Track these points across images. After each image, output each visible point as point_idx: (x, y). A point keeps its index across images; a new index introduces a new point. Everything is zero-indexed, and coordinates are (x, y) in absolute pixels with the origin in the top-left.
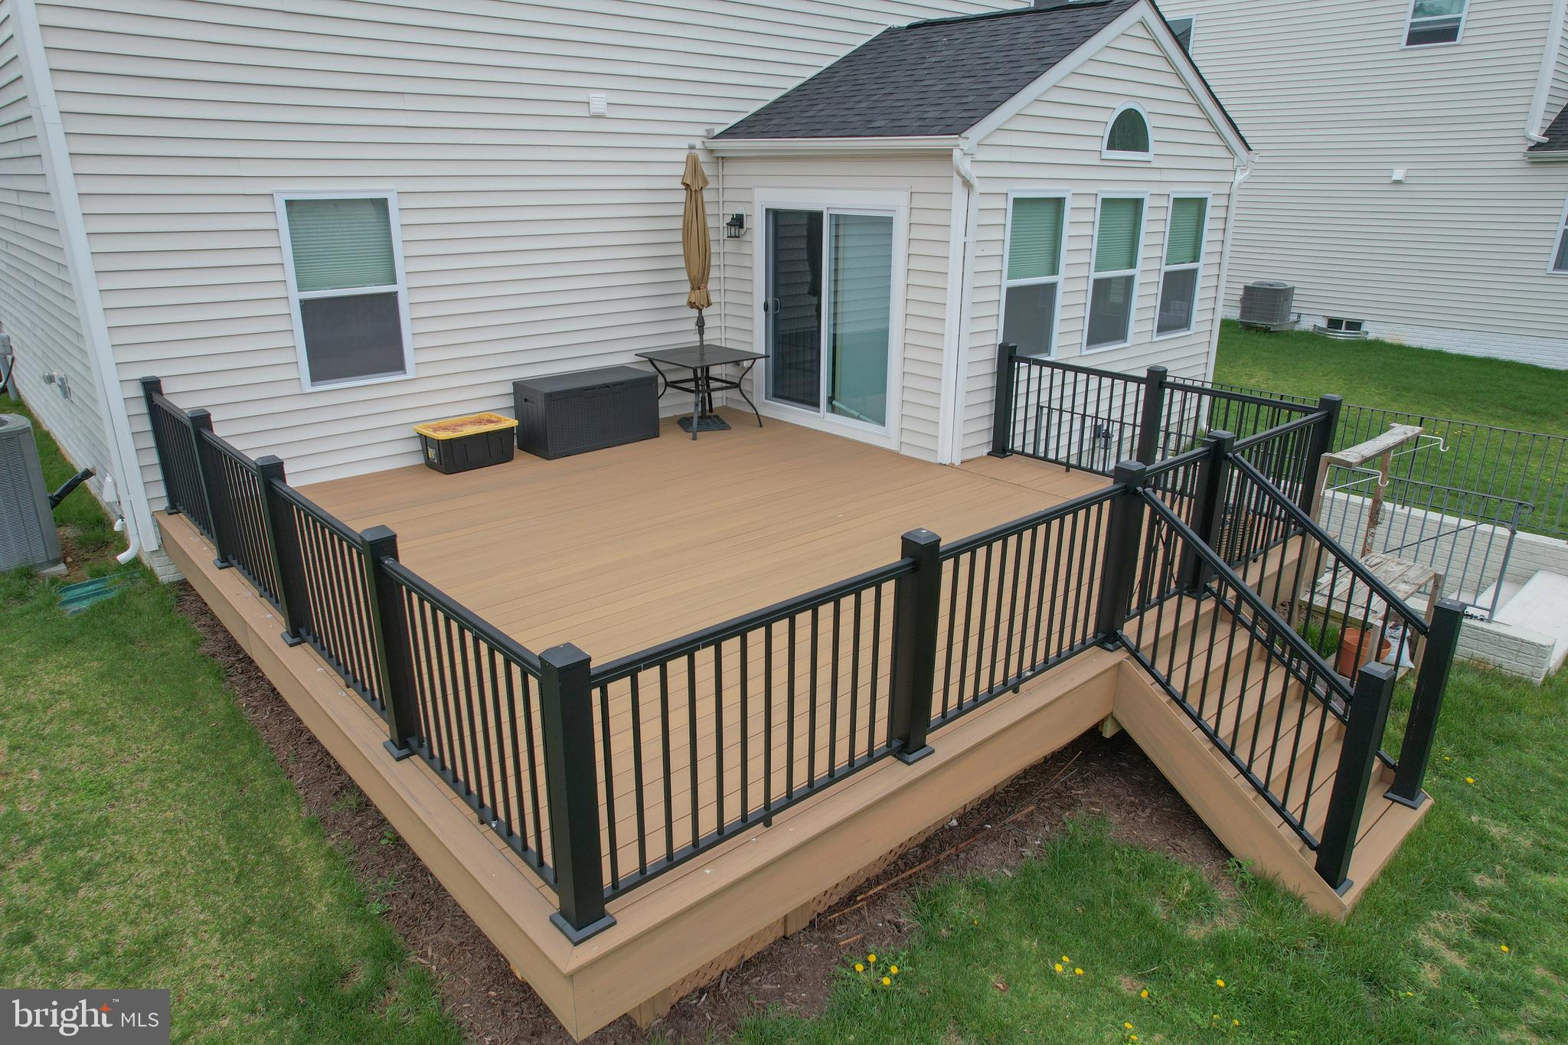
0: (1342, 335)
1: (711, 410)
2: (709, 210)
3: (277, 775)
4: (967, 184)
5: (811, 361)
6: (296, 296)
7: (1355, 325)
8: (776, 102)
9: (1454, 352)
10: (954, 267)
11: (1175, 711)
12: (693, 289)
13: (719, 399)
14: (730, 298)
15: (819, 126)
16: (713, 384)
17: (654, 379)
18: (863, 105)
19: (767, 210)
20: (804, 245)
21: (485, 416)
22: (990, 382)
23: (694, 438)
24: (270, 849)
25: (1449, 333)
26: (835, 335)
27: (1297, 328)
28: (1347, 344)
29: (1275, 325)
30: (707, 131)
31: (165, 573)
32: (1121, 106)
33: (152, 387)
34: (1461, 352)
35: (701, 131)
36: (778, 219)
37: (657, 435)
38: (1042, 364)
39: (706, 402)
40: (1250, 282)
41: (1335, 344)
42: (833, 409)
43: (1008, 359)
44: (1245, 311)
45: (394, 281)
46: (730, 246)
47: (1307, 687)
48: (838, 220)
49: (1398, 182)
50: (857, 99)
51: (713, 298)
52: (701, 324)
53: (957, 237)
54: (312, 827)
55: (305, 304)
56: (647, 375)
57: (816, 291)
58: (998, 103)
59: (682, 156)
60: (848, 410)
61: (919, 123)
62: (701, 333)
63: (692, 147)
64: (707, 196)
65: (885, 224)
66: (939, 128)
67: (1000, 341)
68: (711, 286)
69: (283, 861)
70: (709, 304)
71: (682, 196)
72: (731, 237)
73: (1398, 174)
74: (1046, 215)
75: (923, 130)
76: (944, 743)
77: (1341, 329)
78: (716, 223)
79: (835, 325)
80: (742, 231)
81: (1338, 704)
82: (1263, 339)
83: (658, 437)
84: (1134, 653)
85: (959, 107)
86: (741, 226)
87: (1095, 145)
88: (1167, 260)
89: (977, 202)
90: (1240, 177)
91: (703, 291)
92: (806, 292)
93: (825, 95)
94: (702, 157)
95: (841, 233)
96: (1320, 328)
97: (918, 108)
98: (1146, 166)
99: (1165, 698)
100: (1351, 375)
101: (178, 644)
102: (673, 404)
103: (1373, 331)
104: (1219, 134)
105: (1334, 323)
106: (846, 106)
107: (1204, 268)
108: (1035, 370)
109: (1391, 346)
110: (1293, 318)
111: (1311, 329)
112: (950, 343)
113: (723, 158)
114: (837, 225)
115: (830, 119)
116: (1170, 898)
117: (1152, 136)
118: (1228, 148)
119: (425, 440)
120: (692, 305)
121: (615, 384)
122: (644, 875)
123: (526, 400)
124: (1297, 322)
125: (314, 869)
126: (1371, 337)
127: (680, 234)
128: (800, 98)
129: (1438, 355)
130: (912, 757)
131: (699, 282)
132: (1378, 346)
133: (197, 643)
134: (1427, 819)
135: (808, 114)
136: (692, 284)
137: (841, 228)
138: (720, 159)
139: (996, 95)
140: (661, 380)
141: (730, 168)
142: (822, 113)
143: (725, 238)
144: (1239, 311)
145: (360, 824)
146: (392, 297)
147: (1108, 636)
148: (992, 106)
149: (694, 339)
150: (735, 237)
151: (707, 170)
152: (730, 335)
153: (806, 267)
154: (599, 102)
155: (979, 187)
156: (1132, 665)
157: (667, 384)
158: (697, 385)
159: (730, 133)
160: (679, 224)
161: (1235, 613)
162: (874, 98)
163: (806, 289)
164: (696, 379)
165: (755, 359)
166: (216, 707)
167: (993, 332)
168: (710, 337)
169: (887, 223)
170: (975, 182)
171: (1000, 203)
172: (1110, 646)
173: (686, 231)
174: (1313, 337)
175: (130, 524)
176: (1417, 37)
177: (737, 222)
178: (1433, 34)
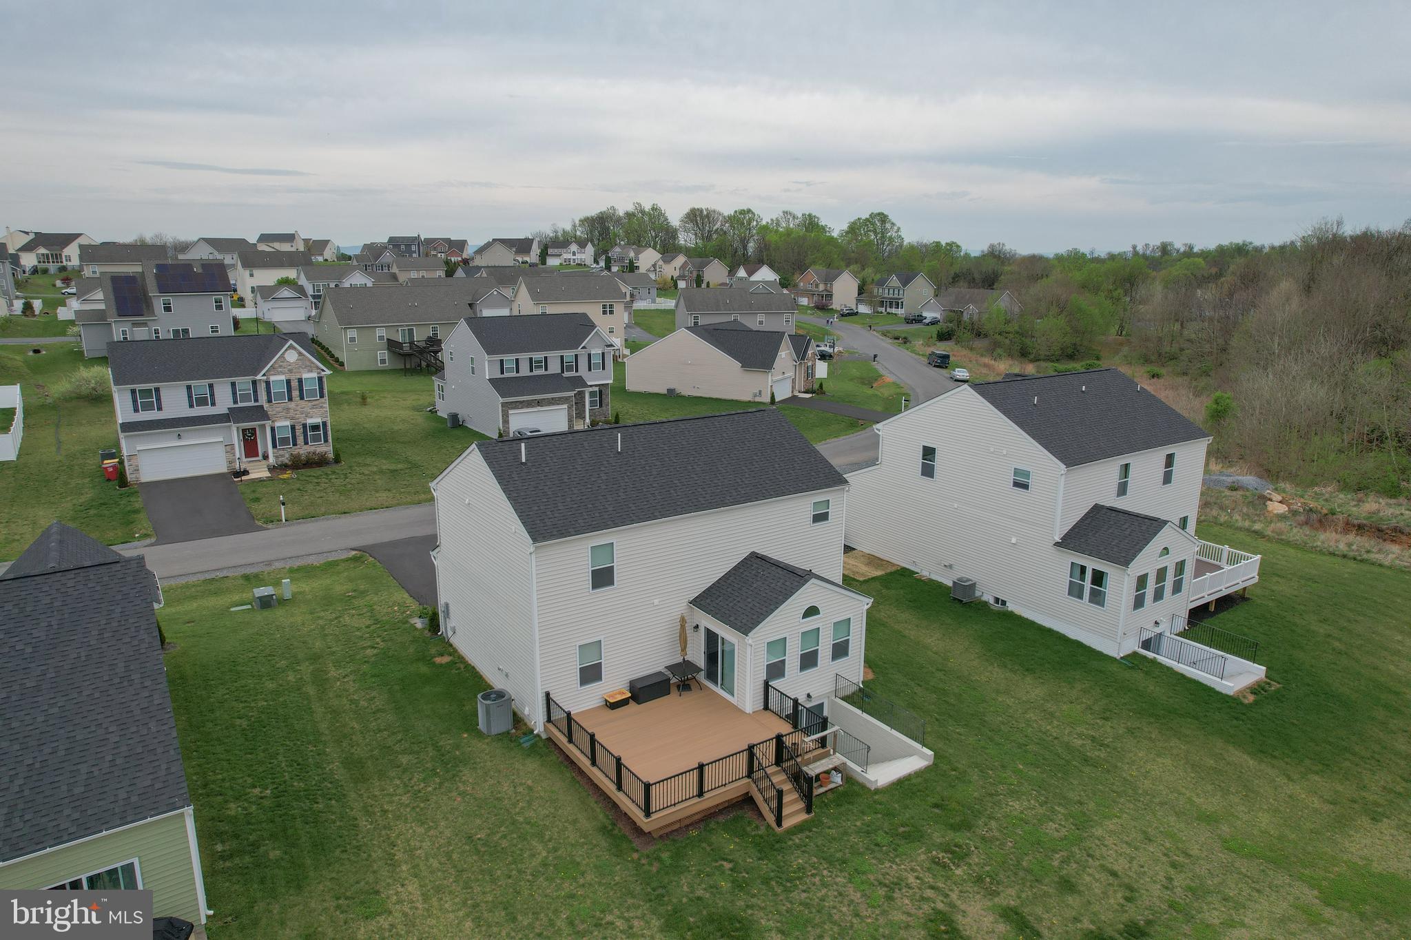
0: (1000, 606)
2: (688, 624)
5: (716, 670)
7: (1004, 603)
8: (710, 587)
9: (1038, 623)
10: (748, 663)
14: (695, 649)
15: (718, 611)
17: (669, 674)
18: (731, 604)
19: (704, 627)
20: (714, 642)
21: (622, 693)
23: (680, 693)
25: (1036, 614)
26: (722, 668)
27: (982, 602)
28: (1001, 610)
29: (965, 600)
30: (688, 600)
31: (544, 736)
32: (807, 607)
33: (548, 694)
34: (1041, 624)
35: (686, 601)
36: (708, 630)
41: (996, 609)
42: (722, 688)
43: (767, 684)
44: (953, 592)
45: (601, 659)
48: (723, 638)
49: (1014, 543)
50: (731, 600)
52: (684, 655)
53: (748, 656)
54: (596, 802)
55: (580, 667)
56: (667, 673)
59: (679, 610)
60: (726, 688)
61: (740, 624)
63: (683, 606)
69: (592, 809)
71: (679, 623)
72: (695, 629)
73: (1014, 540)
75: (740, 629)
76: (707, 796)
77: (999, 603)
78: (690, 628)
80: (698, 629)
83: (669, 694)
85: (752, 620)
87: (797, 620)
88: (833, 640)
96: (991, 602)
97: (742, 616)
98: (820, 618)
99: (757, 790)
101: (554, 758)
103: (1011, 607)
104: (854, 598)
105: (997, 600)
106: (727, 602)
107: (853, 637)
109: (1016, 615)
110: (979, 594)
111: (987, 600)
112: (748, 682)
115: (721, 608)
117: (821, 610)
118: (859, 601)
119: (606, 701)
122: (656, 811)
123: (632, 685)
124: (982, 596)
125: (598, 810)
126: (1009, 609)
127: (679, 633)
128: (717, 589)
129: (1033, 623)
130: (700, 797)
131: (684, 648)
132: (1012, 613)
134: (812, 818)
135: (717, 601)
136: (682, 649)
138: (692, 608)
142: (720, 603)
143: (692, 632)
146: (601, 664)
147: (749, 776)
149: (682, 659)
150: (696, 632)
154: (656, 602)
156: (752, 783)
159: (695, 601)
160: (679, 630)
162: (734, 602)
166: (568, 775)
167: (763, 677)
168: (687, 658)
169: (734, 645)
171: (762, 645)
173: (680, 636)
174: (987, 607)
175: (537, 724)
176: (1016, 484)
177: (697, 627)
178: (1021, 485)
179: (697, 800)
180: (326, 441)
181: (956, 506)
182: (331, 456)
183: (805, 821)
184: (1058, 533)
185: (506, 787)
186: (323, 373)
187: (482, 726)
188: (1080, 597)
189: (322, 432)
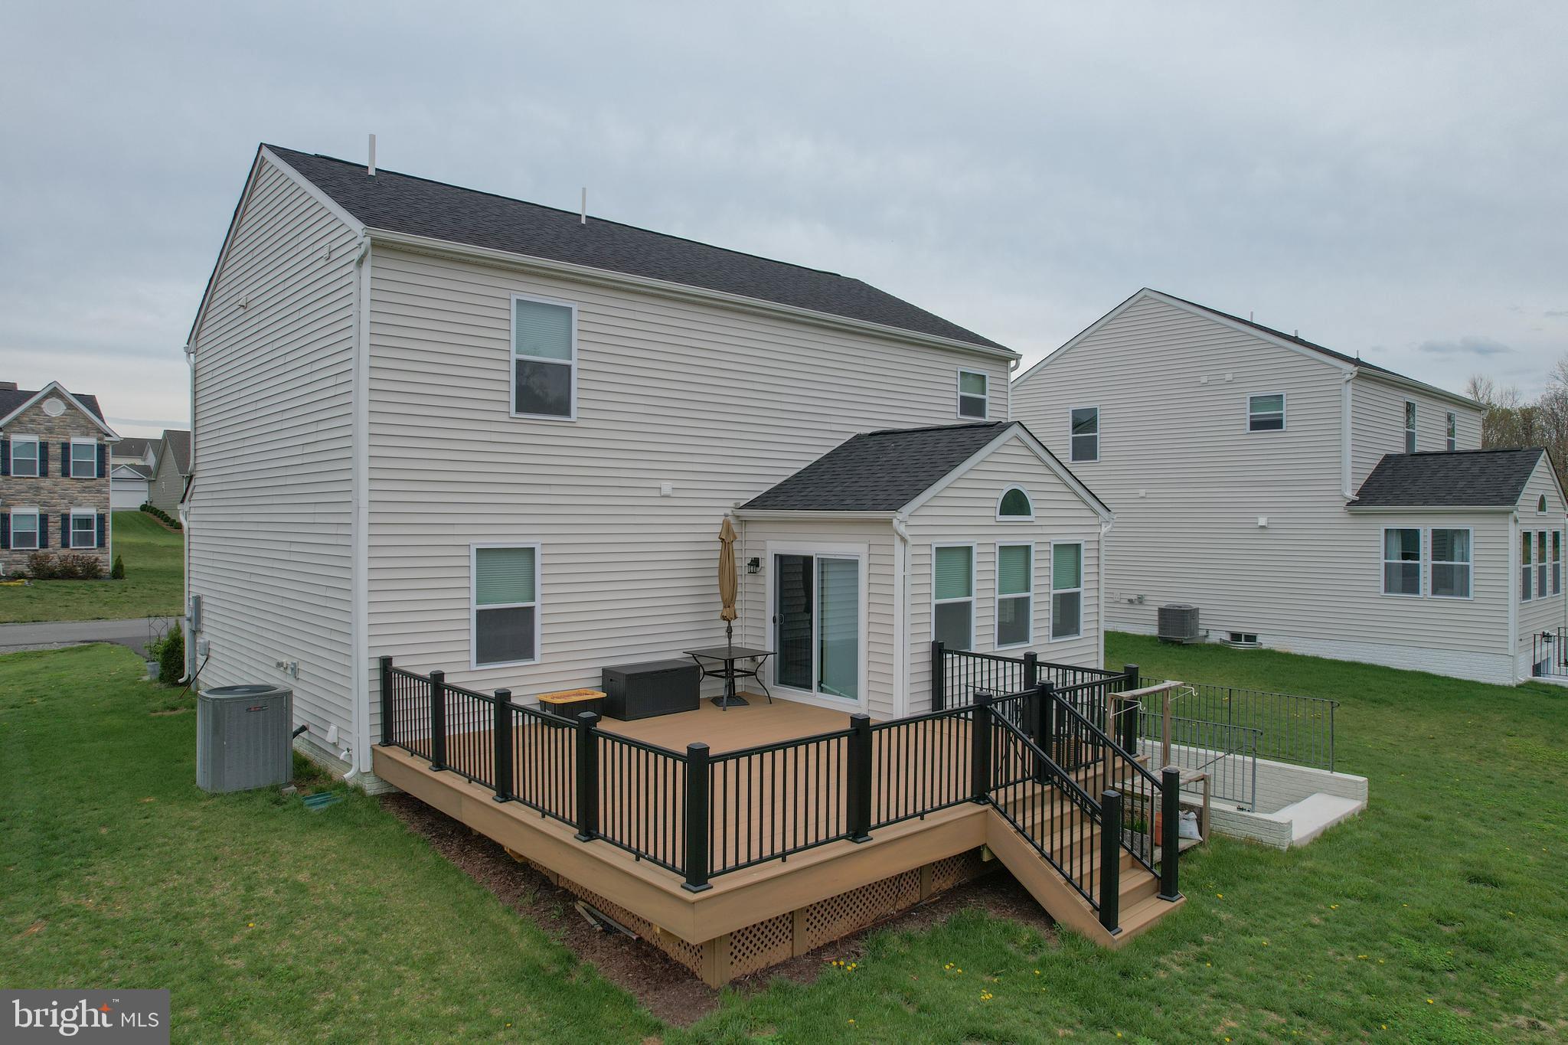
0: (1243, 646)
1: (734, 694)
2: (737, 555)
3: (479, 889)
4: (904, 540)
5: (806, 660)
6: (475, 607)
7: (1251, 638)
8: (780, 485)
9: (1328, 657)
10: (898, 591)
11: (1019, 838)
12: (725, 607)
13: (740, 684)
14: (749, 614)
15: (810, 503)
16: (736, 674)
17: (697, 668)
18: (838, 489)
19: (775, 555)
20: (801, 578)
21: (582, 691)
22: (928, 667)
23: (724, 710)
24: (485, 921)
25: (1321, 642)
26: (822, 641)
27: (1207, 641)
28: (1246, 652)
29: (1186, 639)
30: (736, 504)
31: (371, 787)
32: (1008, 488)
33: (386, 664)
34: (1333, 658)
35: (731, 504)
36: (782, 560)
37: (698, 708)
38: (968, 655)
39: (731, 686)
40: (1163, 605)
41: (1236, 653)
42: (822, 690)
43: (938, 652)
44: (1161, 627)
45: (533, 599)
46: (750, 579)
47: (1082, 809)
48: (823, 562)
49: (1262, 527)
50: (835, 484)
51: (739, 614)
52: (729, 630)
53: (899, 572)
54: (507, 911)
55: (480, 613)
56: (691, 665)
57: (809, 609)
58: (922, 491)
59: (720, 520)
60: (832, 690)
61: (872, 503)
62: (730, 637)
63: (726, 515)
64: (736, 546)
65: (853, 564)
66: (884, 506)
67: (933, 639)
68: (737, 606)
69: (494, 925)
70: (736, 617)
71: (719, 546)
72: (751, 572)
73: (1262, 521)
74: (960, 559)
75: (875, 507)
76: (879, 836)
77: (1241, 641)
78: (741, 564)
79: (822, 635)
80: (758, 569)
81: (1099, 818)
82: (1175, 650)
83: (699, 708)
84: (995, 806)
85: (898, 493)
86: (758, 566)
87: (991, 513)
88: (1054, 586)
89: (910, 550)
90: (1104, 529)
91: (732, 609)
92: (802, 611)
93: (814, 481)
94: (732, 520)
95: (825, 570)
96: (1224, 641)
97: (872, 493)
98: (1031, 524)
99: (1013, 830)
100: (1242, 675)
102: (711, 687)
103: (1266, 642)
104: (1084, 502)
105: (1236, 637)
106: (827, 489)
107: (1085, 592)
108: (963, 658)
109: (1280, 654)
110: (1202, 633)
111: (1218, 641)
112: (898, 640)
113: (745, 521)
114: (823, 564)
115: (817, 498)
116: (1018, 944)
117: (1032, 505)
118: (1093, 510)
120: (724, 618)
121: (672, 670)
122: (725, 871)
123: (611, 680)
124: (1206, 636)
125: (515, 929)
126: (1264, 647)
127: (717, 570)
128: (797, 482)
129: (1316, 660)
130: (860, 840)
131: (729, 602)
132: (1271, 653)
133: (403, 827)
134: (1183, 909)
135: (802, 494)
136: (724, 604)
137: (825, 567)
138: (744, 522)
139: (921, 485)
140: (701, 671)
141: (750, 528)
142: (812, 494)
143: (746, 573)
144: (1157, 629)
145: (536, 910)
146: (531, 609)
147: (980, 795)
148: (918, 492)
149: (725, 642)
150: (753, 573)
151: (735, 529)
152: (749, 640)
153: (802, 593)
154: (667, 488)
155: (911, 541)
156: (995, 814)
157: (705, 673)
158: (727, 674)
159: (750, 505)
160: (717, 564)
161: (1071, 797)
162: (845, 485)
163: (801, 609)
164: (726, 670)
165: (767, 655)
166: (429, 858)
167: (928, 634)
168: (736, 641)
169: (855, 563)
170: (909, 538)
171: (927, 551)
172: (982, 802)
173: (721, 569)
174: (1219, 648)
175: (354, 753)
176: (1257, 425)
177: (755, 563)
178: (1266, 423)
179: (846, 847)
180: (102, 544)
181: (1142, 493)
182: (109, 567)
183: (1167, 917)
184: (1349, 487)
185: (224, 891)
186: (107, 439)
187: (202, 777)
188: (1415, 589)
189: (95, 531)
